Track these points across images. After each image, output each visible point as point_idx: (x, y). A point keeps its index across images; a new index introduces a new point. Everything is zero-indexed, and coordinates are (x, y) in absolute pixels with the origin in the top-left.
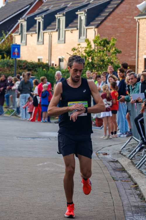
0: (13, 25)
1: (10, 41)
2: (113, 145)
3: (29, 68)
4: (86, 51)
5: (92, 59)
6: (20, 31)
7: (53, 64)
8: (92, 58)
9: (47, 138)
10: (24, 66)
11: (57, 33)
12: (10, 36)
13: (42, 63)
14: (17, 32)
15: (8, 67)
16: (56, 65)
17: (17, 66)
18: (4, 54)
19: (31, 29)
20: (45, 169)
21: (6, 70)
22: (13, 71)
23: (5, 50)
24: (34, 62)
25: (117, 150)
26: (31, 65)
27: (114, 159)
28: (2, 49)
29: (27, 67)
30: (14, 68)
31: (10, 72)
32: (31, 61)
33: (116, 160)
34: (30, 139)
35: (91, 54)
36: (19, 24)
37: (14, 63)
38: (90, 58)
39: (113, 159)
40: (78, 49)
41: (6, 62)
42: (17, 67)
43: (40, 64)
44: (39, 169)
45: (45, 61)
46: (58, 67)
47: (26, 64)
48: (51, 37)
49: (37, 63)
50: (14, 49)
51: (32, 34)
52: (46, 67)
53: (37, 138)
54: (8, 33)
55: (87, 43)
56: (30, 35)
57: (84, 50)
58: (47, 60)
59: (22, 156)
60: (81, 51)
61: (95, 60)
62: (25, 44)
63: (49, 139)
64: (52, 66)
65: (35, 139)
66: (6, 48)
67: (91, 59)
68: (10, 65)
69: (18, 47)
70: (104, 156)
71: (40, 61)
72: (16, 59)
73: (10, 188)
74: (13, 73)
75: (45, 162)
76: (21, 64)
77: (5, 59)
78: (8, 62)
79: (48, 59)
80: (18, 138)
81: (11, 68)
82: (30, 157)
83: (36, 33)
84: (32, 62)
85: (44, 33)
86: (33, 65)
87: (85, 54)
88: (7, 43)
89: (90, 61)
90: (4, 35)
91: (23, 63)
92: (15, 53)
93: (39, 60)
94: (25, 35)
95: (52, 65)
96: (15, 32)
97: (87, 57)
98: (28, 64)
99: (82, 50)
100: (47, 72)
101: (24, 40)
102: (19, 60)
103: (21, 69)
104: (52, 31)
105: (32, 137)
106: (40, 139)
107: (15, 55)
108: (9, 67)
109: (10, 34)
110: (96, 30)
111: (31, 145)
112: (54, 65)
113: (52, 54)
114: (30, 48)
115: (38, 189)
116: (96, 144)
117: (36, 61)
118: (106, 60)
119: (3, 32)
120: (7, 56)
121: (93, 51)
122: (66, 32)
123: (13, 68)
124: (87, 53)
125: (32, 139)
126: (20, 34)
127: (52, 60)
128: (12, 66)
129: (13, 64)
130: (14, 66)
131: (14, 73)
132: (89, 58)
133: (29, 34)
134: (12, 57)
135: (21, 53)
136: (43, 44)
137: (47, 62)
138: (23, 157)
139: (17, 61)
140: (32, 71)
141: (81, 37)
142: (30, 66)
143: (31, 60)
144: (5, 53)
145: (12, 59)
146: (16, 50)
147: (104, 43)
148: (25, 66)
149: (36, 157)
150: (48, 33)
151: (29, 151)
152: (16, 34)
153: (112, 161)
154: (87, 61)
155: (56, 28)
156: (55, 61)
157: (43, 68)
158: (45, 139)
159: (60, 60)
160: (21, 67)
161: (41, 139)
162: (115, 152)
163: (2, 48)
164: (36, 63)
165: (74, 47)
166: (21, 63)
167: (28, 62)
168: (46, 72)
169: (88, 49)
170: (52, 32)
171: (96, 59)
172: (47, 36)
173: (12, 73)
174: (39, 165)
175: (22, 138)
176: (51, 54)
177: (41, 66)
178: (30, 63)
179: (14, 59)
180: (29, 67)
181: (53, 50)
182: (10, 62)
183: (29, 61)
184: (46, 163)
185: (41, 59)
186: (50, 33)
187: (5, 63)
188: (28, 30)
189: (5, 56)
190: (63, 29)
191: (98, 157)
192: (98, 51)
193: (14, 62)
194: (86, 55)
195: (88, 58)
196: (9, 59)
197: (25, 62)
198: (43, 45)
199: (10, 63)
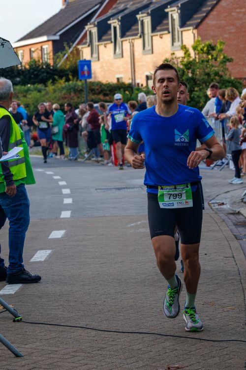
0: (78, 33)
1: (75, 56)
2: (232, 191)
3: (105, 92)
4: (183, 63)
5: (193, 73)
6: (88, 40)
7: (138, 84)
8: (192, 71)
9: (138, 187)
10: (98, 89)
11: (141, 41)
12: (75, 49)
13: (123, 84)
14: (85, 43)
15: (75, 93)
16: (142, 85)
17: (88, 90)
18: (68, 75)
19: (104, 38)
20: (139, 231)
21: (73, 97)
22: (84, 97)
23: (69, 69)
24: (111, 83)
25: (237, 198)
26: (108, 87)
27: (235, 209)
28: (65, 69)
29: (102, 91)
30: (85, 93)
31: (80, 100)
32: (107, 83)
33: (237, 212)
34: (114, 190)
35: (191, 65)
36: (86, 33)
37: (84, 86)
38: (190, 71)
39: (233, 211)
40: (172, 60)
41: (73, 86)
42: (89, 92)
43: (120, 86)
44: (130, 231)
45: (127, 80)
46: (146, 87)
47: (101, 86)
48: (132, 46)
49: (116, 84)
50: (83, 66)
51: (106, 44)
52: (129, 89)
53: (124, 188)
54: (72, 45)
55: (183, 50)
56: (103, 46)
57: (181, 62)
58: (130, 79)
59: (106, 215)
60: (176, 63)
61: (196, 75)
62: (97, 59)
63: (140, 189)
64: (137, 87)
65: (121, 190)
66: (71, 67)
67: (191, 73)
68: (79, 89)
69: (88, 63)
70: (220, 207)
71: (120, 80)
72: (86, 80)
73: (92, 260)
74: (83, 101)
75: (138, 221)
76: (93, 87)
77: (71, 82)
78: (75, 86)
79: (130, 77)
80: (98, 190)
81: (80, 94)
82: (117, 216)
83: (112, 42)
84: (109, 84)
85: (122, 42)
86: (111, 88)
87: (181, 67)
88: (71, 59)
89: (190, 75)
90: (67, 48)
91: (96, 85)
92: (84, 72)
93: (118, 79)
94: (97, 47)
95: (136, 85)
96: (82, 43)
97: (185, 70)
98: (103, 87)
99: (177, 61)
100: (131, 96)
101: (96, 53)
102: (90, 82)
103: (94, 94)
104: (134, 37)
105: (117, 187)
106: (129, 190)
107: (85, 75)
108: (77, 93)
109: (75, 47)
110: (195, 31)
111: (116, 199)
112: (140, 85)
113: (137, 69)
114: (104, 65)
115: (131, 259)
116: (207, 190)
117: (115, 81)
118: (212, 73)
119: (65, 45)
120: (73, 76)
121: (193, 62)
122: (154, 38)
123: (83, 93)
124: (185, 65)
125: (117, 191)
126: (89, 46)
127: (136, 78)
128: (82, 90)
129: (83, 88)
130: (85, 90)
131: (85, 100)
132: (188, 72)
133: (102, 44)
134: (80, 78)
135: (92, 71)
136: (122, 57)
137: (130, 81)
138: (106, 217)
139: (88, 83)
140: (110, 96)
141: (175, 44)
142: (106, 88)
143: (107, 81)
144: (70, 73)
145: (81, 80)
146: (86, 68)
147: (208, 50)
148: (100, 90)
149: (125, 215)
150: (128, 41)
151: (115, 208)
152: (83, 46)
153: (232, 214)
154: (186, 75)
155: (138, 33)
156: (141, 80)
157: (125, 91)
158: (135, 189)
159: (148, 78)
160: (93, 92)
161: (131, 190)
162: (234, 200)
163: (66, 66)
164: (114, 84)
165: (166, 59)
166: (93, 85)
167: (103, 84)
168: (129, 96)
169: (186, 60)
170: (134, 39)
171: (198, 73)
172: (126, 46)
173: (81, 100)
174: (129, 226)
175: (103, 190)
176: (134, 71)
177: (122, 87)
178: (105, 85)
179: (83, 81)
180: (105, 90)
181: (137, 64)
182: (78, 86)
183: (104, 81)
184: (139, 223)
185: (122, 78)
186: (130, 41)
187: (72, 88)
188: (100, 39)
189: (71, 77)
190: (148, 34)
191: (212, 208)
192: (200, 62)
193: (83, 84)
194: (184, 67)
195: (186, 72)
196: (77, 81)
197: (100, 84)
198: (122, 59)
199: (78, 88)
